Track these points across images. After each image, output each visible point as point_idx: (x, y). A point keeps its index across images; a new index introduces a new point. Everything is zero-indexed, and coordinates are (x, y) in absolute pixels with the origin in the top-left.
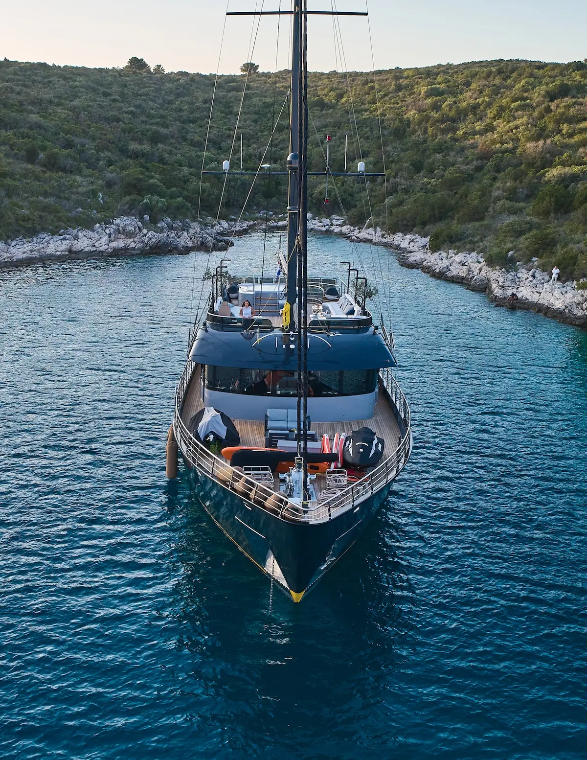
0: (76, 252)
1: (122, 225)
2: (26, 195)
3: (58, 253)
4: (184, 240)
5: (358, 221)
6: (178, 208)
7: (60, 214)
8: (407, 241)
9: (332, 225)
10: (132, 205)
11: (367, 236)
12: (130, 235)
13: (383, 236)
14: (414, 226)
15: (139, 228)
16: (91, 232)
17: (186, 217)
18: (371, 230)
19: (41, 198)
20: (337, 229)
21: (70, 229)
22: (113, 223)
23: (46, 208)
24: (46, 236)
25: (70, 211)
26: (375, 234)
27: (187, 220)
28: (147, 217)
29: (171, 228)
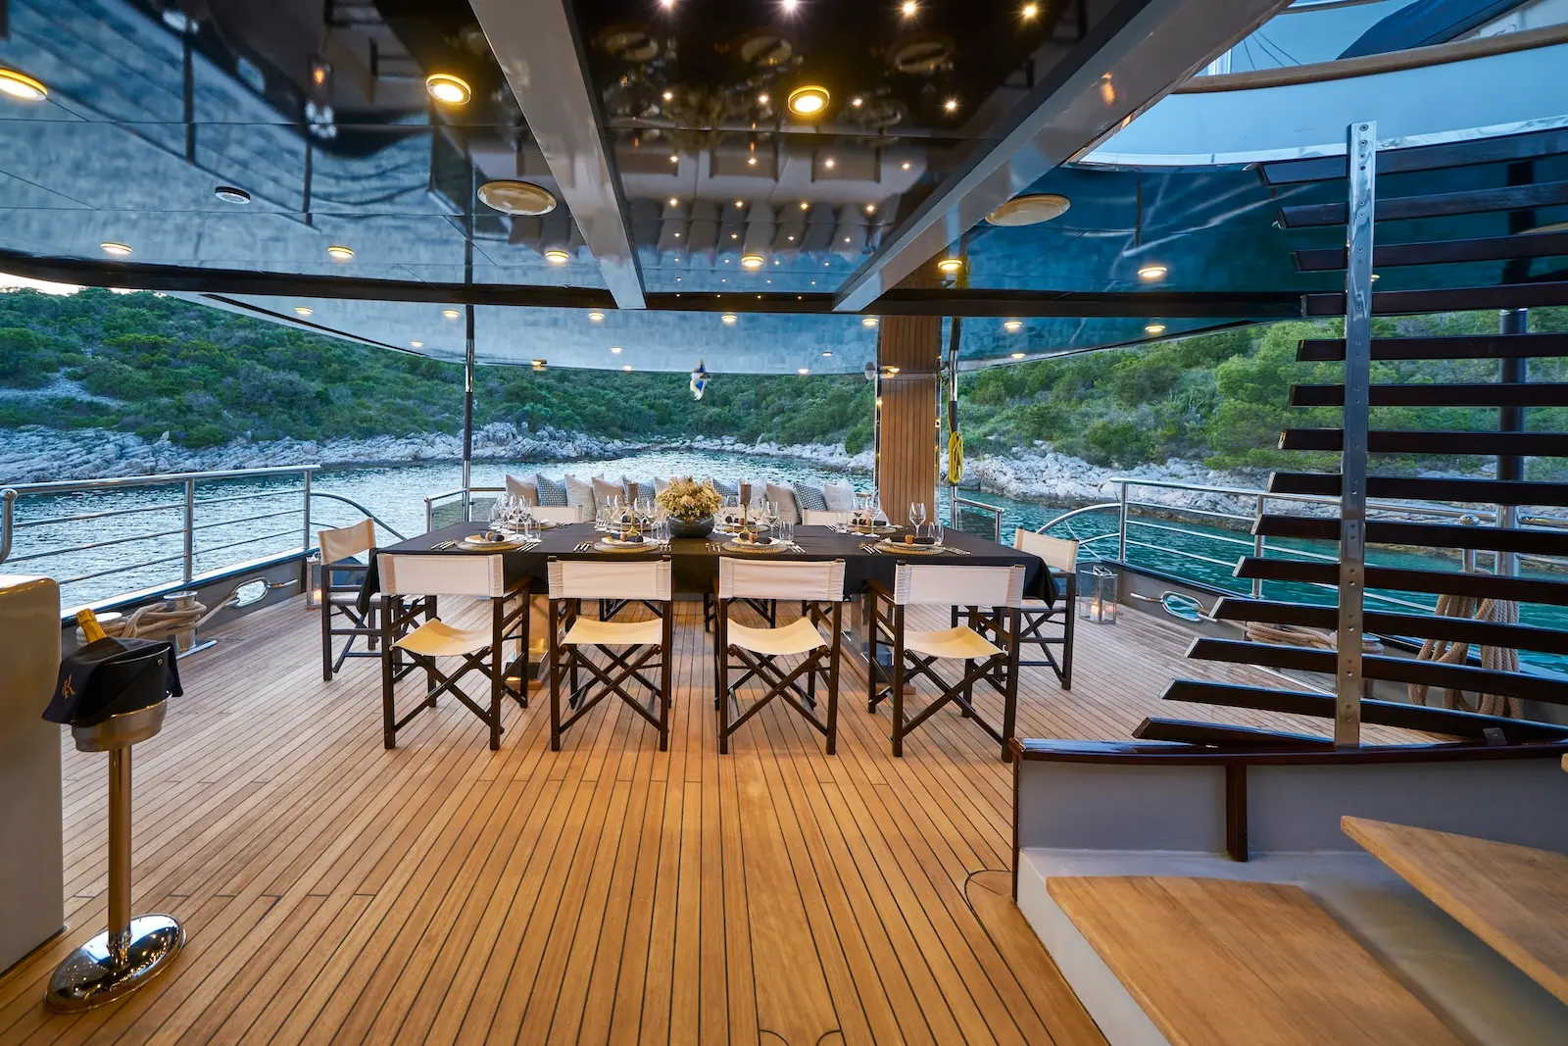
0: (424, 460)
1: (492, 431)
2: (381, 396)
3: (395, 459)
4: (569, 449)
5: (750, 439)
6: (565, 419)
7: (417, 417)
8: (809, 452)
9: (723, 445)
10: (509, 411)
11: (762, 450)
12: (501, 442)
13: (779, 449)
14: (814, 436)
15: (513, 435)
16: (451, 438)
17: (573, 428)
18: (765, 445)
19: (399, 401)
20: (729, 448)
21: (425, 434)
22: (482, 430)
23: (400, 410)
24: (387, 439)
25: (432, 416)
26: (772, 449)
27: (574, 432)
28: (525, 424)
29: (553, 437)
